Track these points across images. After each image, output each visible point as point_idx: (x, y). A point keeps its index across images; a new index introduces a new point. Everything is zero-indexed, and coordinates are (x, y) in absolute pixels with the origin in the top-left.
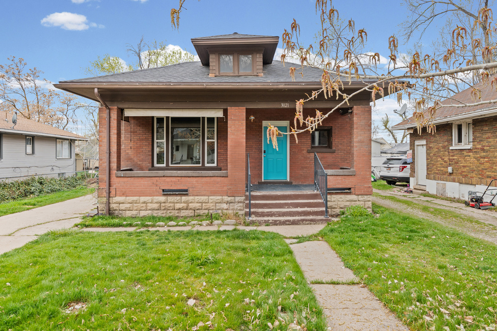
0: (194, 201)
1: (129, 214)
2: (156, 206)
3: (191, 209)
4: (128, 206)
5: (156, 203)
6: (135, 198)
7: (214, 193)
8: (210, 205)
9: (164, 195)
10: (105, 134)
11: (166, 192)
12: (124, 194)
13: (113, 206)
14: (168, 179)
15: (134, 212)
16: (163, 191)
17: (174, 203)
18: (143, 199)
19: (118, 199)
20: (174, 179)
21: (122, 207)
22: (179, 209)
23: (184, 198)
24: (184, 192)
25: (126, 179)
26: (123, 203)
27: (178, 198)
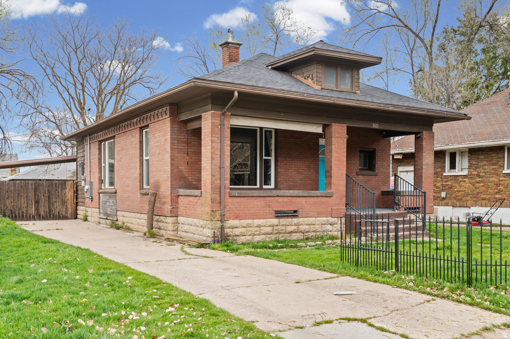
0: (304, 223)
1: (243, 239)
2: (269, 229)
3: (301, 232)
4: (243, 230)
5: (270, 226)
6: (250, 221)
7: (320, 214)
8: (318, 227)
9: (277, 217)
10: (217, 145)
11: (279, 214)
12: (237, 217)
13: (227, 231)
14: (280, 199)
15: (249, 238)
16: (277, 212)
17: (285, 225)
18: (257, 222)
19: (232, 222)
20: (286, 199)
21: (237, 231)
22: (291, 232)
23: (295, 220)
24: (294, 214)
25: (239, 199)
26: (236, 228)
27: (290, 220)
